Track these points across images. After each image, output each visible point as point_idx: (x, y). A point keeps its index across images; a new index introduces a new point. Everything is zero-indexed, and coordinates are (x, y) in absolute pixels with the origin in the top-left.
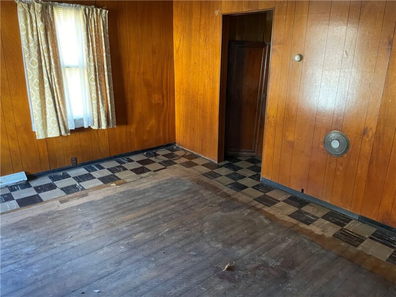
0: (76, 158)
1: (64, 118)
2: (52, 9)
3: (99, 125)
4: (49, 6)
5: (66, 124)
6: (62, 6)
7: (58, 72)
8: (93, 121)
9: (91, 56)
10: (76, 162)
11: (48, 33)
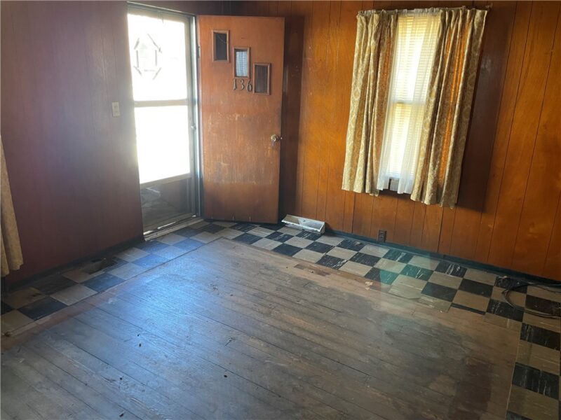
0: (386, 232)
1: (374, 171)
2: (397, 20)
3: (421, 195)
4: (392, 16)
5: (375, 180)
6: (413, 13)
7: (382, 108)
8: (414, 187)
9: (435, 88)
10: (385, 238)
11: (381, 54)
